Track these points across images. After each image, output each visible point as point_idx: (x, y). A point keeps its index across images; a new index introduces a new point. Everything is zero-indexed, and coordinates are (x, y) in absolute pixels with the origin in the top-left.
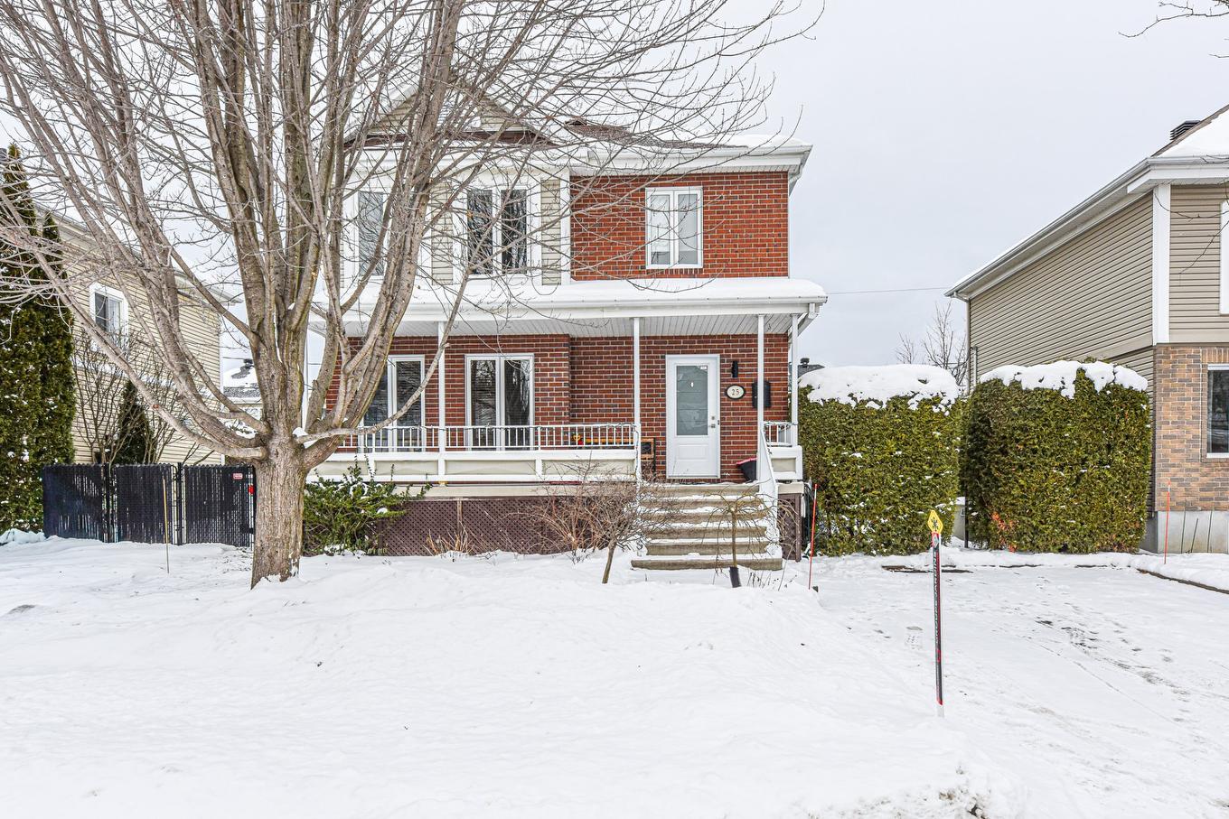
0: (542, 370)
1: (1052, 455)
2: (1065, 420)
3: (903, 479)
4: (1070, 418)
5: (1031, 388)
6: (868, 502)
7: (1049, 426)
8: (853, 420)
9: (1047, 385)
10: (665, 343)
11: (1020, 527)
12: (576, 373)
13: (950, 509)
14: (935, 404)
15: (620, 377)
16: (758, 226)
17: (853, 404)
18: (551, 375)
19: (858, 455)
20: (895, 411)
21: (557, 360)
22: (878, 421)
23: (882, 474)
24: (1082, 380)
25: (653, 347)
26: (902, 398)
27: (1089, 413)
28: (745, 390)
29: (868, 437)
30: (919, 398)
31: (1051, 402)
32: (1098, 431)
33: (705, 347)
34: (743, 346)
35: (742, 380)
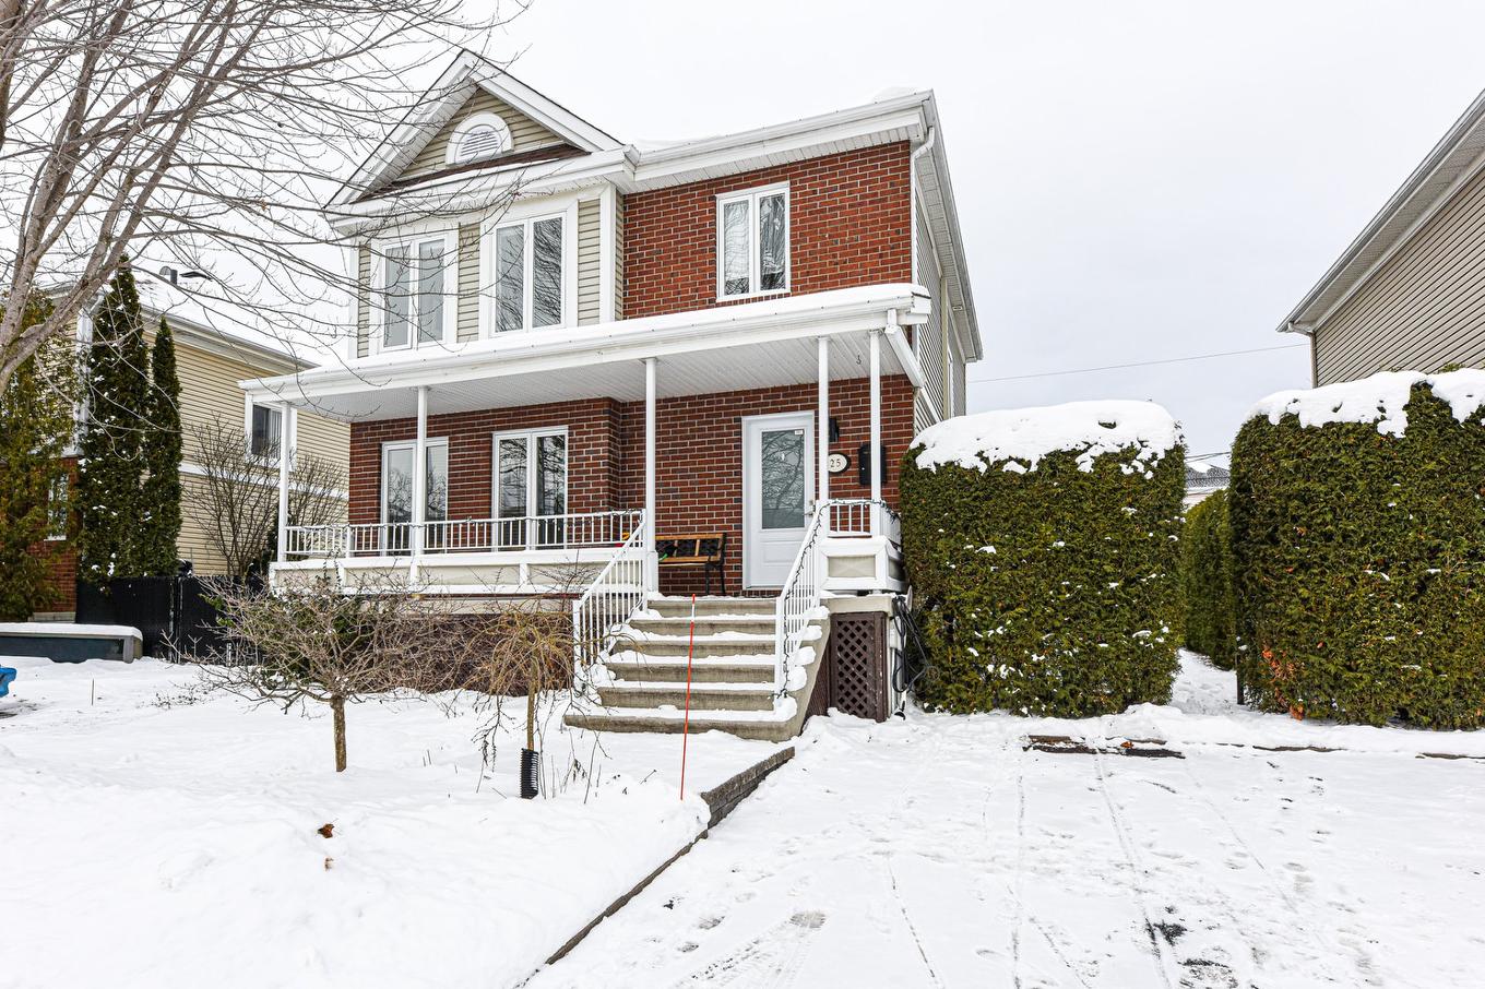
0: (577, 447)
1: (1364, 542)
2: (1387, 477)
3: (1069, 589)
4: (1399, 473)
5: (1318, 423)
6: (1008, 627)
7: (1354, 489)
8: (981, 494)
9: (1349, 415)
10: (740, 400)
11: (1306, 673)
12: (628, 449)
13: (1161, 640)
14: (1127, 461)
15: (681, 451)
16: (867, 224)
17: (983, 468)
18: (587, 452)
19: (990, 549)
20: (1053, 475)
21: (595, 432)
22: (1022, 492)
23: (1031, 580)
24: (1423, 403)
25: (724, 408)
26: (1067, 453)
27: (1439, 462)
28: (849, 460)
29: (1006, 520)
30: (1096, 452)
31: (1358, 446)
32: (1463, 495)
33: (793, 402)
34: (847, 396)
35: (845, 446)
